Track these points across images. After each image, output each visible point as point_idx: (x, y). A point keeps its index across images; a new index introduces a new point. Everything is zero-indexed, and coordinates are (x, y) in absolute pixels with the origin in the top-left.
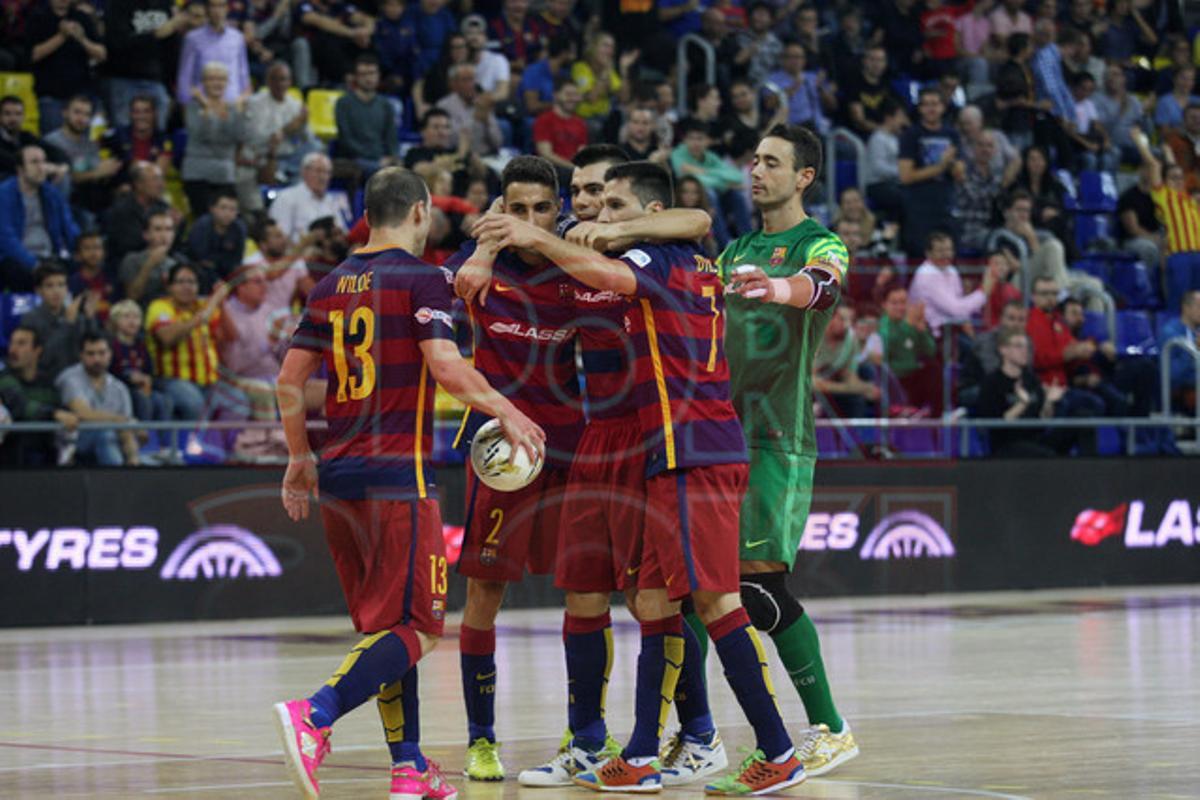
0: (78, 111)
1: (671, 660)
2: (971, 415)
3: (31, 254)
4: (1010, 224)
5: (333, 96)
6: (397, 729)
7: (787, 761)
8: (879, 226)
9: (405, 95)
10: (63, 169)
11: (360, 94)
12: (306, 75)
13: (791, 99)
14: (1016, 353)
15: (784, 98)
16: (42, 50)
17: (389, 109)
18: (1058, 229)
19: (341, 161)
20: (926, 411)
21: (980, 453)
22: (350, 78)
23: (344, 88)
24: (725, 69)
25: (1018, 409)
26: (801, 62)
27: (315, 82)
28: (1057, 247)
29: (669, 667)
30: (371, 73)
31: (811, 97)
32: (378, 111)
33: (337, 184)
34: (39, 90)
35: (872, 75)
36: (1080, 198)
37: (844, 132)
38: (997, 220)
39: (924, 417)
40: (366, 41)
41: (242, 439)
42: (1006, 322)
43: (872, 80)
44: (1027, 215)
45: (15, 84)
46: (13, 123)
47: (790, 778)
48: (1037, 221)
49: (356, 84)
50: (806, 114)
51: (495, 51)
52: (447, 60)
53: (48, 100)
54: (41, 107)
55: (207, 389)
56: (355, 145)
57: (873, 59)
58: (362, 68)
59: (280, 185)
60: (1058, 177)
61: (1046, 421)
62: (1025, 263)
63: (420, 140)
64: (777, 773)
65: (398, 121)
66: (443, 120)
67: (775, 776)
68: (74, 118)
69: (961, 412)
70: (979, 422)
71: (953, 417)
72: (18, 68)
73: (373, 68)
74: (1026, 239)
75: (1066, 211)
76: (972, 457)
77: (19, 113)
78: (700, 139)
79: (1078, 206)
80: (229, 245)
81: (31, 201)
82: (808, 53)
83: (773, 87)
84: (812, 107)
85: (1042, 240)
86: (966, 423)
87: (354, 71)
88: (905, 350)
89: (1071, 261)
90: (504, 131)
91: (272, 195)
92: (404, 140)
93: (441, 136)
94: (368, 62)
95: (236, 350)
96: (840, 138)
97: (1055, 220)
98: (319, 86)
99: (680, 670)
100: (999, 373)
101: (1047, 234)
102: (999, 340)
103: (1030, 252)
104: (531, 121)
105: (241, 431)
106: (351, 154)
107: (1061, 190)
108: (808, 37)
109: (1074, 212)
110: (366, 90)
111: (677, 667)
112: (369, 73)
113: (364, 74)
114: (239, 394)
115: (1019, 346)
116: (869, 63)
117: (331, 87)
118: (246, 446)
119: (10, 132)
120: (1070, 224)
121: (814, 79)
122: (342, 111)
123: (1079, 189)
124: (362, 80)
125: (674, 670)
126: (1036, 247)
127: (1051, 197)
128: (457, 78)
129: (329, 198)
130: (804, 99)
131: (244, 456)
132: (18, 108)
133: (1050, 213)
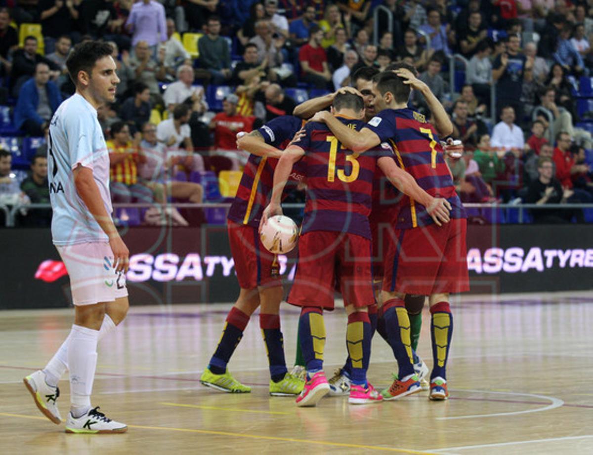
0: (64, 44)
1: (403, 326)
2: (523, 202)
3: (42, 117)
4: (544, 104)
5: (197, 37)
6: (359, 360)
7: (407, 381)
8: (479, 105)
9: (233, 36)
10: (57, 73)
11: (210, 36)
12: (182, 26)
13: (432, 38)
14: (546, 171)
15: (428, 39)
16: (46, 14)
17: (225, 43)
18: (568, 106)
19: (201, 70)
20: (501, 200)
21: (528, 221)
22: (205, 27)
23: (202, 32)
24: (398, 24)
25: (545, 199)
26: (437, 20)
27: (186, 29)
28: (568, 115)
29: (402, 330)
30: (216, 25)
31: (442, 38)
32: (219, 46)
33: (197, 82)
34: (44, 33)
35: (474, 27)
36: (580, 91)
37: (459, 56)
38: (538, 102)
39: (500, 203)
40: (213, 8)
41: (149, 212)
42: (543, 154)
43: (474, 29)
44: (553, 98)
45: (33, 30)
46: (30, 50)
47: (408, 389)
48: (558, 102)
49: (208, 31)
50: (440, 47)
51: (281, 14)
52: (254, 17)
53: (48, 38)
54: (45, 42)
55: (131, 187)
56: (208, 61)
57: (474, 18)
58: (211, 22)
59: (168, 82)
60: (569, 80)
61: (563, 205)
62: (551, 125)
63: (242, 60)
64: (402, 387)
65: (230, 50)
66: (254, 49)
67: (401, 388)
68: (61, 47)
69: (518, 200)
70: (528, 205)
71: (515, 203)
72: (34, 21)
73: (217, 23)
74: (552, 111)
75: (573, 97)
76: (524, 223)
77: (33, 45)
78: (385, 59)
79: (579, 95)
80: (142, 113)
81: (42, 91)
82: (441, 16)
83: (422, 33)
84: (443, 43)
85: (561, 112)
86: (521, 206)
87: (207, 24)
88: (489, 168)
89: (575, 123)
90: (284, 55)
91: (164, 87)
92: (233, 59)
93: (253, 57)
94: (215, 20)
95: (146, 168)
96: (457, 59)
97: (566, 101)
98: (189, 31)
99: (409, 330)
100: (538, 181)
101: (563, 109)
102: (538, 164)
103: (554, 118)
104: (298, 50)
105: (148, 208)
106: (205, 66)
107: (570, 86)
108: (440, 7)
109: (577, 98)
110: (213, 34)
111: (407, 329)
112: (215, 25)
113: (212, 26)
114: (148, 190)
115: (547, 167)
116: (471, 20)
117: (195, 32)
118: (151, 216)
119: (30, 54)
120: (575, 104)
121: (444, 29)
122: (201, 44)
123: (580, 86)
124: (211, 29)
125: (406, 331)
126: (558, 116)
127: (565, 90)
128: (259, 28)
129: (193, 88)
130: (439, 39)
131: (151, 220)
132: (33, 42)
133: (564, 98)
